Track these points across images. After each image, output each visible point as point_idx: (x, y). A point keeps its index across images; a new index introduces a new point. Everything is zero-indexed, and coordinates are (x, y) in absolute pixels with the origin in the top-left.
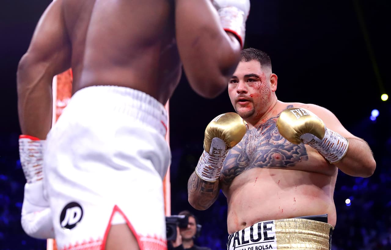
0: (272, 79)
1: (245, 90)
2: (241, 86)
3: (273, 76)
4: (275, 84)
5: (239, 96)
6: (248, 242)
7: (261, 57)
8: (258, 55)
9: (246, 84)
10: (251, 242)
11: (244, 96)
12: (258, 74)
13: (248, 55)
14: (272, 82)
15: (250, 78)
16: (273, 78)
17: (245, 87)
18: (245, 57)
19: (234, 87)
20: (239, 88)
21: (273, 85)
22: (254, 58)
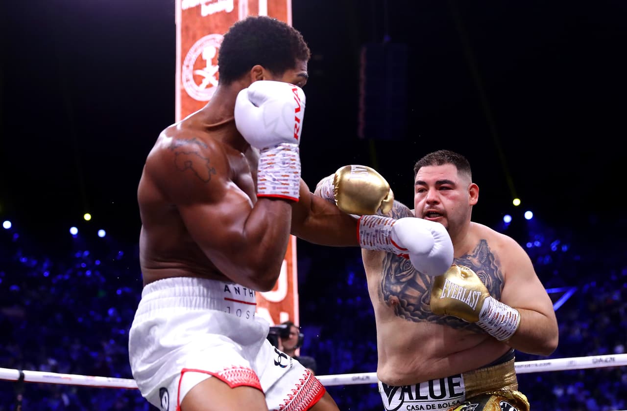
0: (471, 190)
1: (437, 199)
2: (431, 194)
3: (473, 186)
4: (475, 197)
5: (428, 208)
6: (426, 398)
7: (458, 160)
8: (454, 158)
9: (438, 193)
10: (430, 398)
11: (436, 208)
12: (454, 180)
13: (441, 158)
14: (472, 194)
15: (443, 186)
16: (473, 190)
17: (437, 196)
18: (437, 160)
19: (423, 197)
20: (428, 198)
21: (473, 199)
22: (449, 161)
